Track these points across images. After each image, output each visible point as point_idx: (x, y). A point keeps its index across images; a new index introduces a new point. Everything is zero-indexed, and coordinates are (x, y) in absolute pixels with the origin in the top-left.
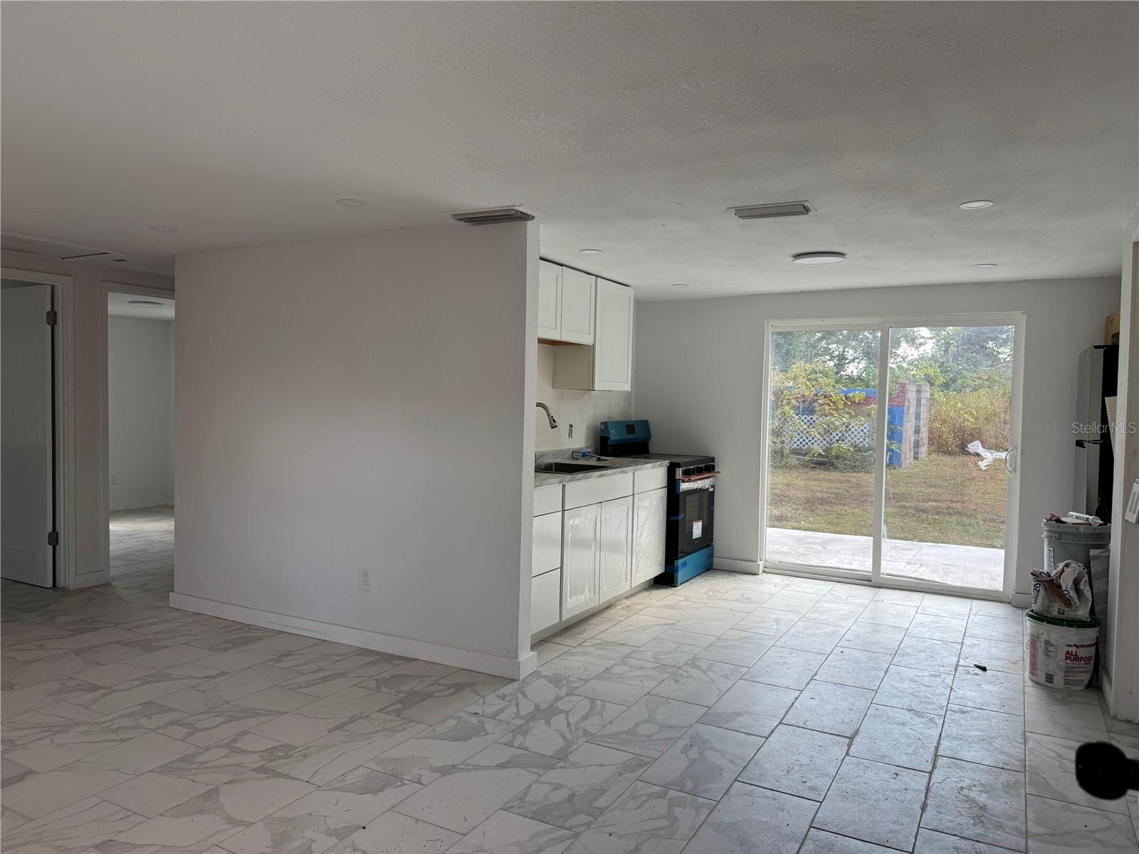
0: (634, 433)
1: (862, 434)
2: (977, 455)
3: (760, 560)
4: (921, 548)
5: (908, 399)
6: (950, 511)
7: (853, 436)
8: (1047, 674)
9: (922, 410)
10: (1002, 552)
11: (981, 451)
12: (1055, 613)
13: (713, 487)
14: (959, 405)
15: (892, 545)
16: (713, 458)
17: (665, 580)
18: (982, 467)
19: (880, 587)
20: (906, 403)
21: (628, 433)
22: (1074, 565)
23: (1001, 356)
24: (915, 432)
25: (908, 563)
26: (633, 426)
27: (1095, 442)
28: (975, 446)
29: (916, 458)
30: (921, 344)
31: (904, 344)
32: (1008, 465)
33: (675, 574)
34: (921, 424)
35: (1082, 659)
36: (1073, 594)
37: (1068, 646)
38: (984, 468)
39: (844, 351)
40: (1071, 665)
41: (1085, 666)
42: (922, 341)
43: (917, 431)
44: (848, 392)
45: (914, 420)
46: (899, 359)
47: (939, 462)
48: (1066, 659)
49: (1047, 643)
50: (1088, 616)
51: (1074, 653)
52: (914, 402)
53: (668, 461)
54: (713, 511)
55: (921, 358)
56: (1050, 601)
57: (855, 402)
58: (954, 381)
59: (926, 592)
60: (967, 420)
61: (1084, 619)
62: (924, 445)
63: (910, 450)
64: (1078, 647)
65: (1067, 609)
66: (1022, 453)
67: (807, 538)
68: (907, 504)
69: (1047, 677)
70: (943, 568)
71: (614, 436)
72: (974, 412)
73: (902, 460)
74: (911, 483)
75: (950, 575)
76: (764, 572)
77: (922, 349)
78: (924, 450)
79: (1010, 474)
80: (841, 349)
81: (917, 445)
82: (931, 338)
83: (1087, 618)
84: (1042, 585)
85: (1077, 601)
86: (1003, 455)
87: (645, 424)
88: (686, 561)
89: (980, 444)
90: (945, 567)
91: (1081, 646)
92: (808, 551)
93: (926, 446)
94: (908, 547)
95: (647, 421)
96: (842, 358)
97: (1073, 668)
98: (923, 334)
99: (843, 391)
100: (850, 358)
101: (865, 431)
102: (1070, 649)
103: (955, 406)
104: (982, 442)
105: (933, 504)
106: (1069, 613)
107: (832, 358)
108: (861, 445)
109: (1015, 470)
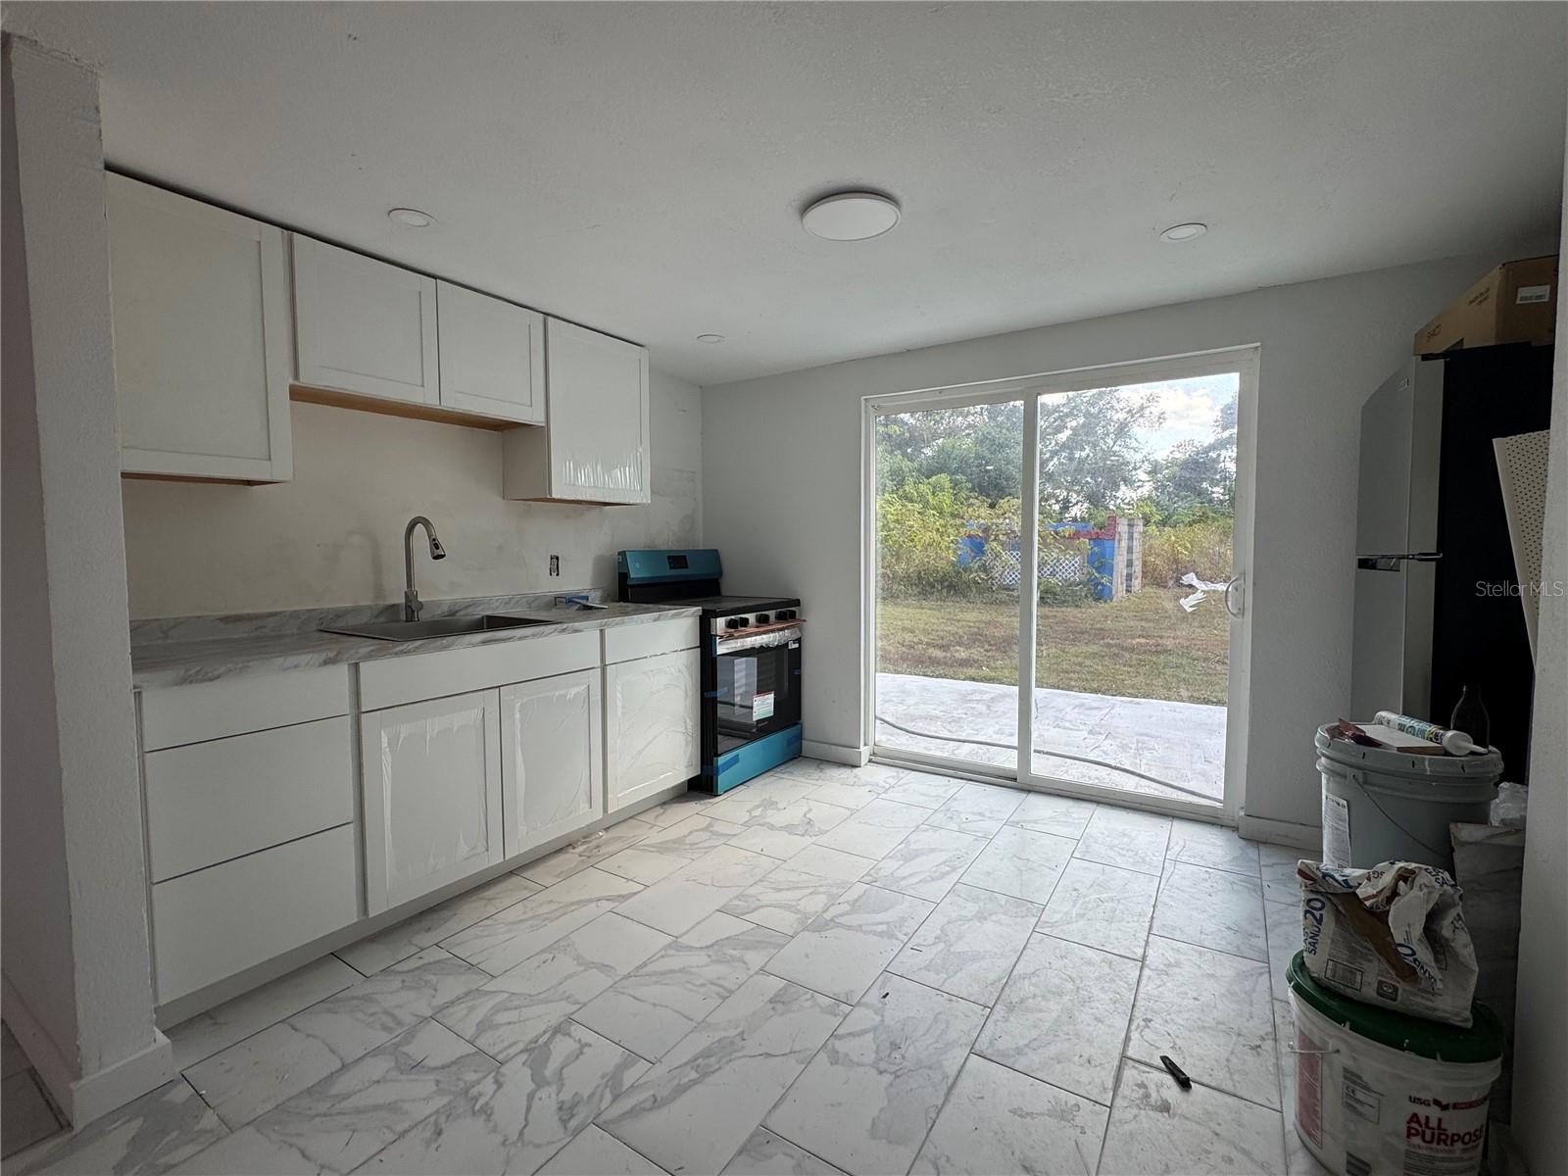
0: (687, 567)
1: (1073, 568)
2: (1191, 586)
3: (865, 745)
4: (1113, 707)
5: (1119, 533)
6: (1159, 648)
7: (1064, 571)
8: (1349, 1154)
9: (1134, 544)
10: (1221, 714)
11: (1195, 582)
12: (1370, 992)
13: (799, 640)
14: (1173, 538)
15: (1077, 702)
16: (799, 600)
17: (702, 786)
18: (1186, 608)
19: (1029, 791)
20: (1117, 536)
21: (671, 568)
22: (1424, 878)
23: (1214, 495)
24: (1128, 566)
25: (1090, 732)
26: (685, 557)
27: (1423, 557)
28: (1190, 578)
29: (1127, 591)
30: (1139, 487)
31: (1123, 488)
32: (1229, 603)
33: (714, 777)
34: (1134, 557)
35: (1456, 1138)
36: (1424, 955)
37: (1415, 1100)
38: (1190, 610)
39: (1068, 496)
40: (1425, 1152)
41: (1466, 1156)
42: (1140, 484)
43: (1130, 564)
44: (1057, 527)
45: (1125, 553)
46: (1119, 501)
47: (1152, 595)
48: (1409, 1135)
49: (1351, 1077)
50: (1467, 1014)
51: (1433, 1123)
52: (1125, 536)
53: (700, 608)
54: (799, 676)
55: (1141, 499)
56: (1353, 951)
57: (1065, 536)
58: (1169, 516)
59: (1098, 803)
60: (1181, 553)
61: (1456, 1021)
62: (1137, 578)
63: (1122, 583)
64: (1445, 1108)
65: (1401, 986)
66: (1254, 584)
67: (974, 692)
68: (1111, 642)
69: (1348, 1162)
70: (1138, 742)
71: (637, 572)
72: (1188, 545)
73: (1114, 592)
74: (1121, 617)
75: (1146, 753)
76: (870, 761)
77: (1139, 491)
78: (1137, 583)
79: (1235, 619)
80: (1065, 494)
81: (1129, 577)
82: (1149, 481)
83: (1466, 1020)
84: (1328, 904)
85: (1435, 972)
86: (1221, 587)
87: (714, 556)
88: (737, 755)
89: (1194, 576)
90: (1140, 738)
91: (1456, 1106)
92: (966, 714)
93: (1139, 580)
94: (1095, 705)
95: (716, 551)
96: (1066, 501)
97: (1432, 1159)
98: (1140, 478)
99: (1052, 526)
100: (1074, 501)
101: (1076, 565)
102: (1422, 1111)
103: (1169, 539)
104: (1196, 574)
105: (1143, 640)
106: (1409, 998)
107: (1058, 502)
108: (1072, 579)
109: (1242, 611)
